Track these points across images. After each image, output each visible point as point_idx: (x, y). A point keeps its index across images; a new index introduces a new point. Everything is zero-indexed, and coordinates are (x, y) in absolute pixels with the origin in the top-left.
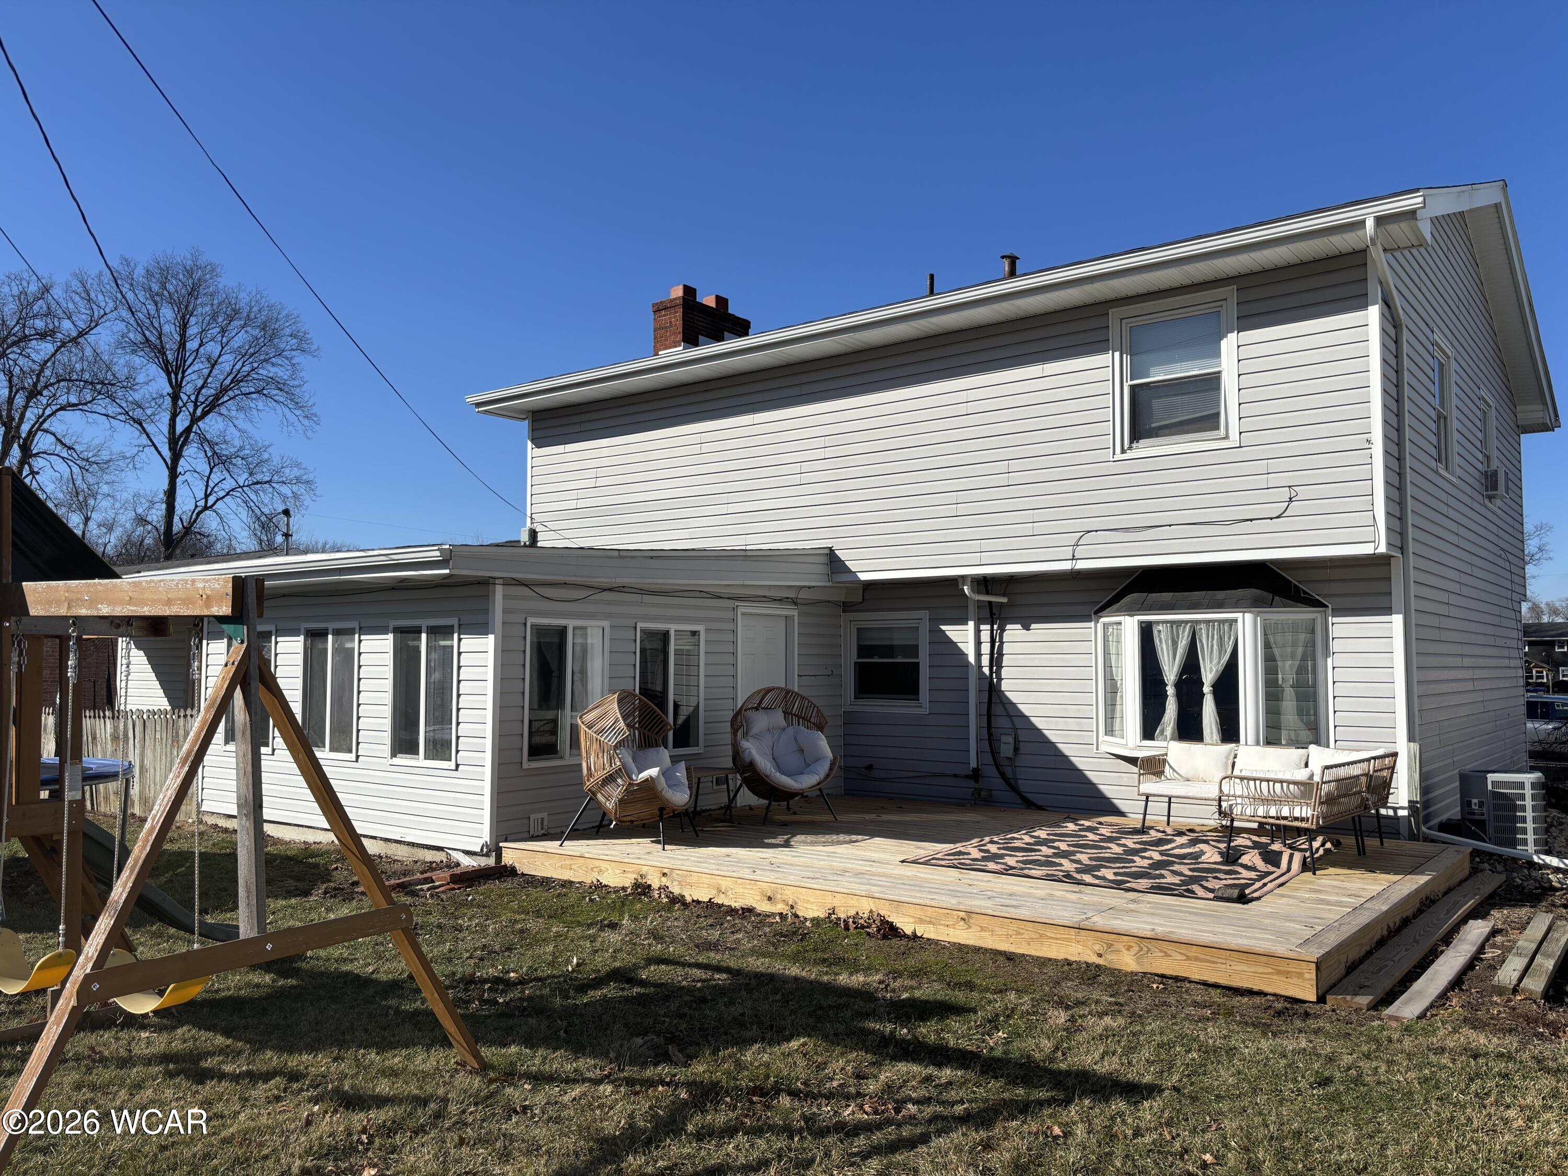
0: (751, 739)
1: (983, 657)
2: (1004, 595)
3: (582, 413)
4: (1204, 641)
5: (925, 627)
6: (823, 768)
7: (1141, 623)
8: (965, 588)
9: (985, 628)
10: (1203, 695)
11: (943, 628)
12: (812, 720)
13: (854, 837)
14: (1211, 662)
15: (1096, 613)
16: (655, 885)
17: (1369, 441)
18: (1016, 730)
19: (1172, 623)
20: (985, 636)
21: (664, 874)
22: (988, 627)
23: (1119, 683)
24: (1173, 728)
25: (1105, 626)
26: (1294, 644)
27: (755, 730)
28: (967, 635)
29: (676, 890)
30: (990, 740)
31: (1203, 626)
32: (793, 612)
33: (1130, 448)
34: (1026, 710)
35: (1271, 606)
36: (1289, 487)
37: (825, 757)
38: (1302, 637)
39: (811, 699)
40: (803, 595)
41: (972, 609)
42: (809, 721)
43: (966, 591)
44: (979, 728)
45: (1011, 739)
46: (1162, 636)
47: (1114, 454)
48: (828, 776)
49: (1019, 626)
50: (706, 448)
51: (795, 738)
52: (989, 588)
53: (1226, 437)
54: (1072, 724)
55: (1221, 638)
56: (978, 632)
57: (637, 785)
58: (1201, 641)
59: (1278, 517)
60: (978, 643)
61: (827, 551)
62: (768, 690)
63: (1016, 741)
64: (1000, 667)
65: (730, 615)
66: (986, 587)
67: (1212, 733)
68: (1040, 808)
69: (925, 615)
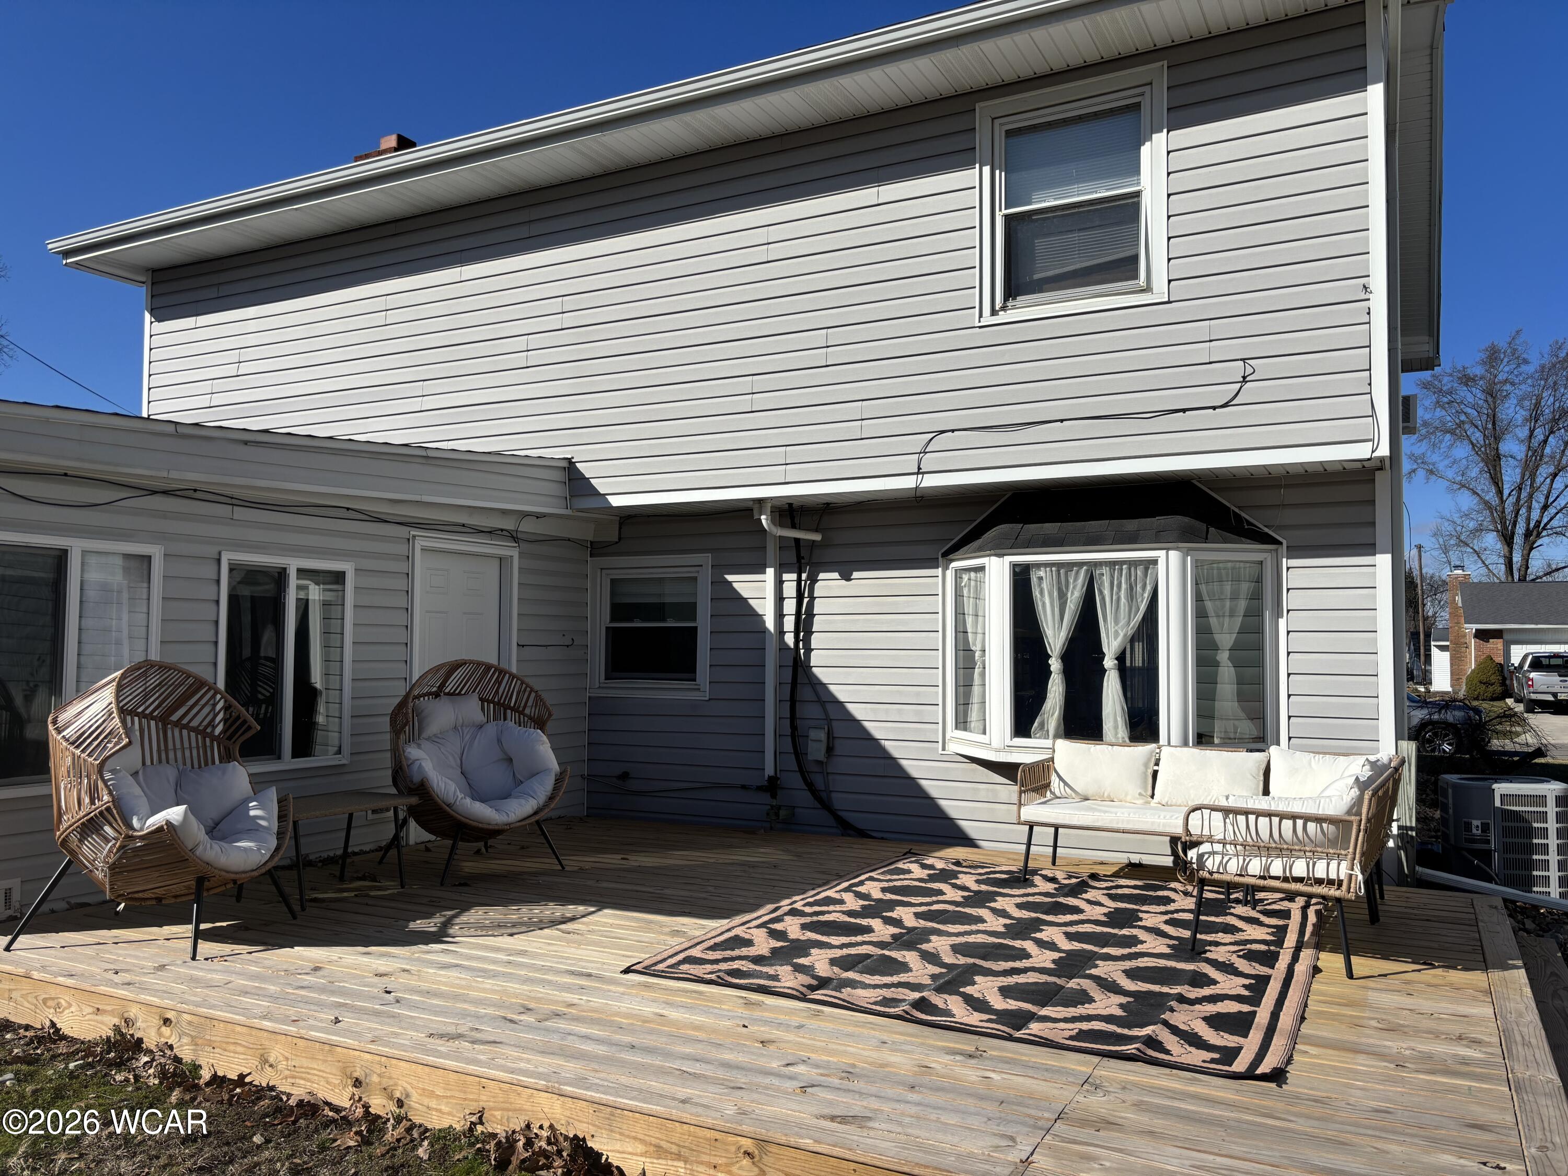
0: (426, 744)
1: (786, 619)
2: (816, 530)
3: (223, 271)
4: (1106, 592)
5: (705, 578)
6: (543, 788)
7: (1014, 566)
8: (763, 517)
9: (790, 578)
10: (1103, 671)
11: (730, 578)
12: (527, 711)
13: (571, 910)
14: (1117, 621)
15: (945, 554)
16: (151, 1040)
17: (1365, 287)
18: (829, 720)
19: (1059, 565)
20: (790, 589)
21: (167, 1021)
22: (794, 576)
23: (977, 654)
24: (1059, 720)
25: (959, 572)
26: (1234, 597)
27: (433, 728)
28: (764, 589)
29: (186, 1054)
30: (793, 737)
31: (1105, 570)
32: (512, 552)
33: (1004, 308)
34: (841, 693)
35: (1206, 540)
36: (1243, 360)
37: (547, 770)
38: (1245, 588)
39: (527, 680)
40: (527, 526)
41: (772, 551)
42: (522, 713)
43: (764, 522)
44: (779, 719)
45: (822, 735)
46: (1044, 585)
47: (981, 316)
48: (551, 798)
49: (836, 575)
50: (393, 317)
51: (499, 741)
52: (797, 520)
53: (1148, 289)
54: (909, 713)
55: (1131, 588)
56: (779, 583)
57: (142, 838)
58: (1101, 592)
59: (1225, 405)
60: (780, 599)
61: (565, 464)
62: (454, 666)
63: (830, 736)
64: (809, 633)
65: (402, 549)
66: (792, 518)
67: (1116, 728)
68: (862, 834)
69: (706, 559)
